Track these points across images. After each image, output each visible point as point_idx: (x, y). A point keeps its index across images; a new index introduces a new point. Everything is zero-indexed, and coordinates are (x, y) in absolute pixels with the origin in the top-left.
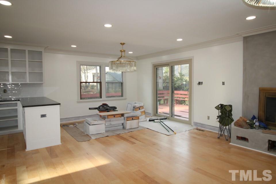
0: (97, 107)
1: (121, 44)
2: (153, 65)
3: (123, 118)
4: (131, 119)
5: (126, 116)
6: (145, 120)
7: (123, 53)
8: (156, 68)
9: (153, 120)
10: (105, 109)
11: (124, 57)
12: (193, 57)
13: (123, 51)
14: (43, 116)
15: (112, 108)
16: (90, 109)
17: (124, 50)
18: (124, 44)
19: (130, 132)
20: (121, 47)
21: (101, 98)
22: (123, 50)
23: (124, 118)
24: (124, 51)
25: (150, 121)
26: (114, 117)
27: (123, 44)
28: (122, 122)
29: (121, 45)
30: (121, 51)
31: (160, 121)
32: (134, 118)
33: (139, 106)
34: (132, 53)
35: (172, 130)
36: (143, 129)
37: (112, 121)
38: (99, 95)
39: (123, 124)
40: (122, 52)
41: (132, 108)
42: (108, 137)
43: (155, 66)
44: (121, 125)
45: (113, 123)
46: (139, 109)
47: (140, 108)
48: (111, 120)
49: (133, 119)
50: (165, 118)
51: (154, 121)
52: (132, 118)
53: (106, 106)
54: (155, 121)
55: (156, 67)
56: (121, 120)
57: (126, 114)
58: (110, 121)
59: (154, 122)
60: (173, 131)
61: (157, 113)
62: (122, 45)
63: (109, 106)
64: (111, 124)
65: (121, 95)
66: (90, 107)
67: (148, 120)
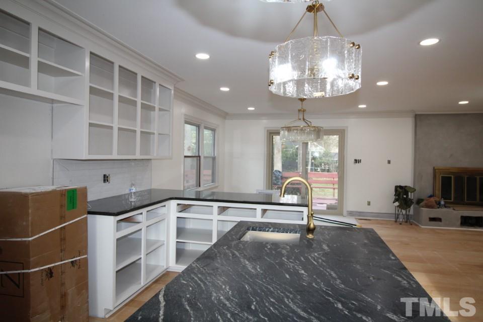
2: (267, 131)
12: (347, 127)
21: (199, 186)
27: (303, 100)
34: (253, 109)
43: (270, 133)
55: (271, 135)
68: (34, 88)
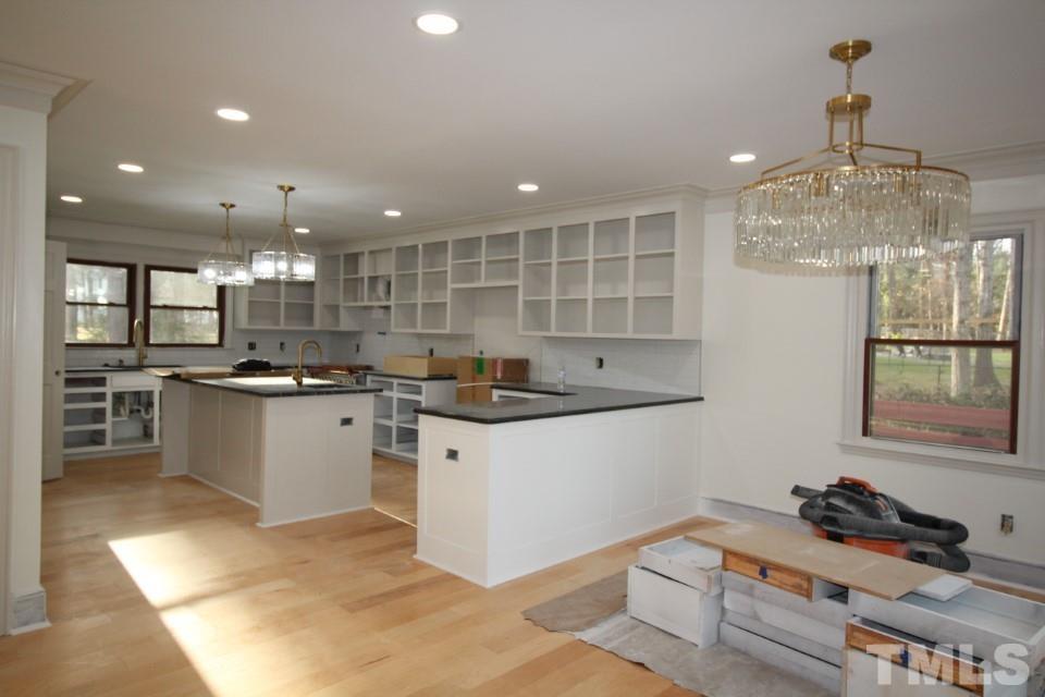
10: (824, 513)
16: (796, 491)
26: (763, 573)
37: (763, 600)
48: (756, 593)
53: (842, 497)
57: (863, 596)
58: (751, 593)
64: (756, 617)
68: (482, 284)
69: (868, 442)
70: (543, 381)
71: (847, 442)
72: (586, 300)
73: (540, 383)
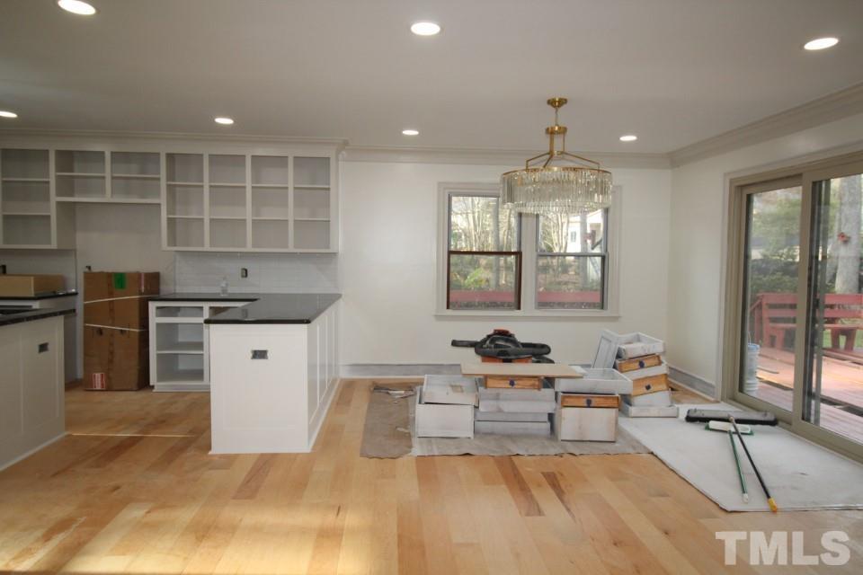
0: (479, 339)
1: (551, 102)
2: (732, 181)
3: (549, 392)
4: (584, 402)
5: (562, 386)
6: (671, 412)
7: (558, 141)
8: (743, 194)
9: (705, 420)
10: (498, 350)
11: (562, 153)
13: (558, 133)
14: (259, 355)
15: (531, 350)
16: (455, 343)
17: (560, 128)
18: (562, 102)
19: (566, 456)
20: (549, 118)
21: (519, 308)
22: (557, 128)
23: (556, 393)
24: (563, 131)
25: (690, 419)
26: (512, 383)
27: (558, 103)
28: (549, 407)
29: (550, 107)
30: (551, 132)
31: (733, 430)
32: (595, 401)
33: (643, 354)
35: (767, 484)
36: (631, 451)
37: (506, 400)
38: (512, 299)
39: (551, 417)
40: (556, 136)
41: (611, 359)
42: (467, 458)
43: (742, 187)
44: (546, 418)
45: (508, 407)
46: (637, 365)
47: (646, 363)
48: (501, 397)
49: (589, 405)
50: (770, 417)
51: (705, 424)
52: (585, 400)
53: (502, 339)
54: (712, 424)
55: (747, 191)
56: (543, 402)
57: (562, 380)
58: (497, 398)
59: (708, 428)
60: (768, 496)
61: (741, 389)
62: (555, 107)
63: (515, 342)
64: (500, 411)
65: (598, 300)
66: (458, 339)
67: (683, 415)
68: (108, 198)
69: (450, 312)
70: (177, 291)
71: (439, 314)
72: (245, 220)
73: (175, 293)
